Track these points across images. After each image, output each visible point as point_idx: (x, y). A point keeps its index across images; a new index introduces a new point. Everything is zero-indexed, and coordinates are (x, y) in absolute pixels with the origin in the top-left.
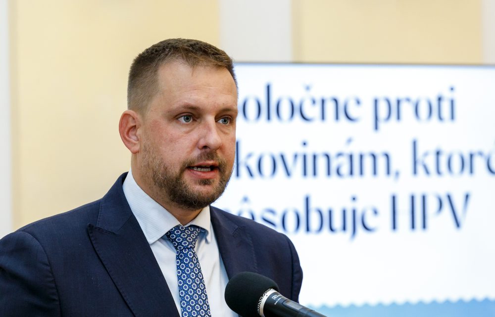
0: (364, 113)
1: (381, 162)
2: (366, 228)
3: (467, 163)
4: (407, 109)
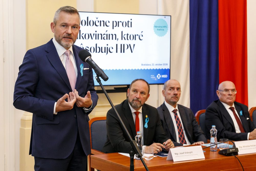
0: (110, 25)
1: (114, 36)
2: (110, 52)
3: (134, 37)
4: (120, 24)
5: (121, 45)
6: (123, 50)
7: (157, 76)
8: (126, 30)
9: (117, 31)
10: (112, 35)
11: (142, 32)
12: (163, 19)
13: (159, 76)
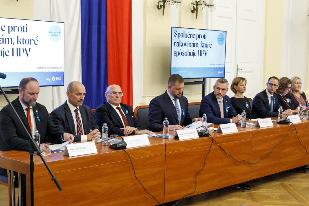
1: (10, 40)
3: (30, 42)
4: (16, 29)
5: (17, 49)
6: (19, 54)
7: (52, 79)
8: (22, 35)
9: (13, 35)
10: (8, 39)
11: (37, 37)
12: (56, 26)
13: (54, 79)
